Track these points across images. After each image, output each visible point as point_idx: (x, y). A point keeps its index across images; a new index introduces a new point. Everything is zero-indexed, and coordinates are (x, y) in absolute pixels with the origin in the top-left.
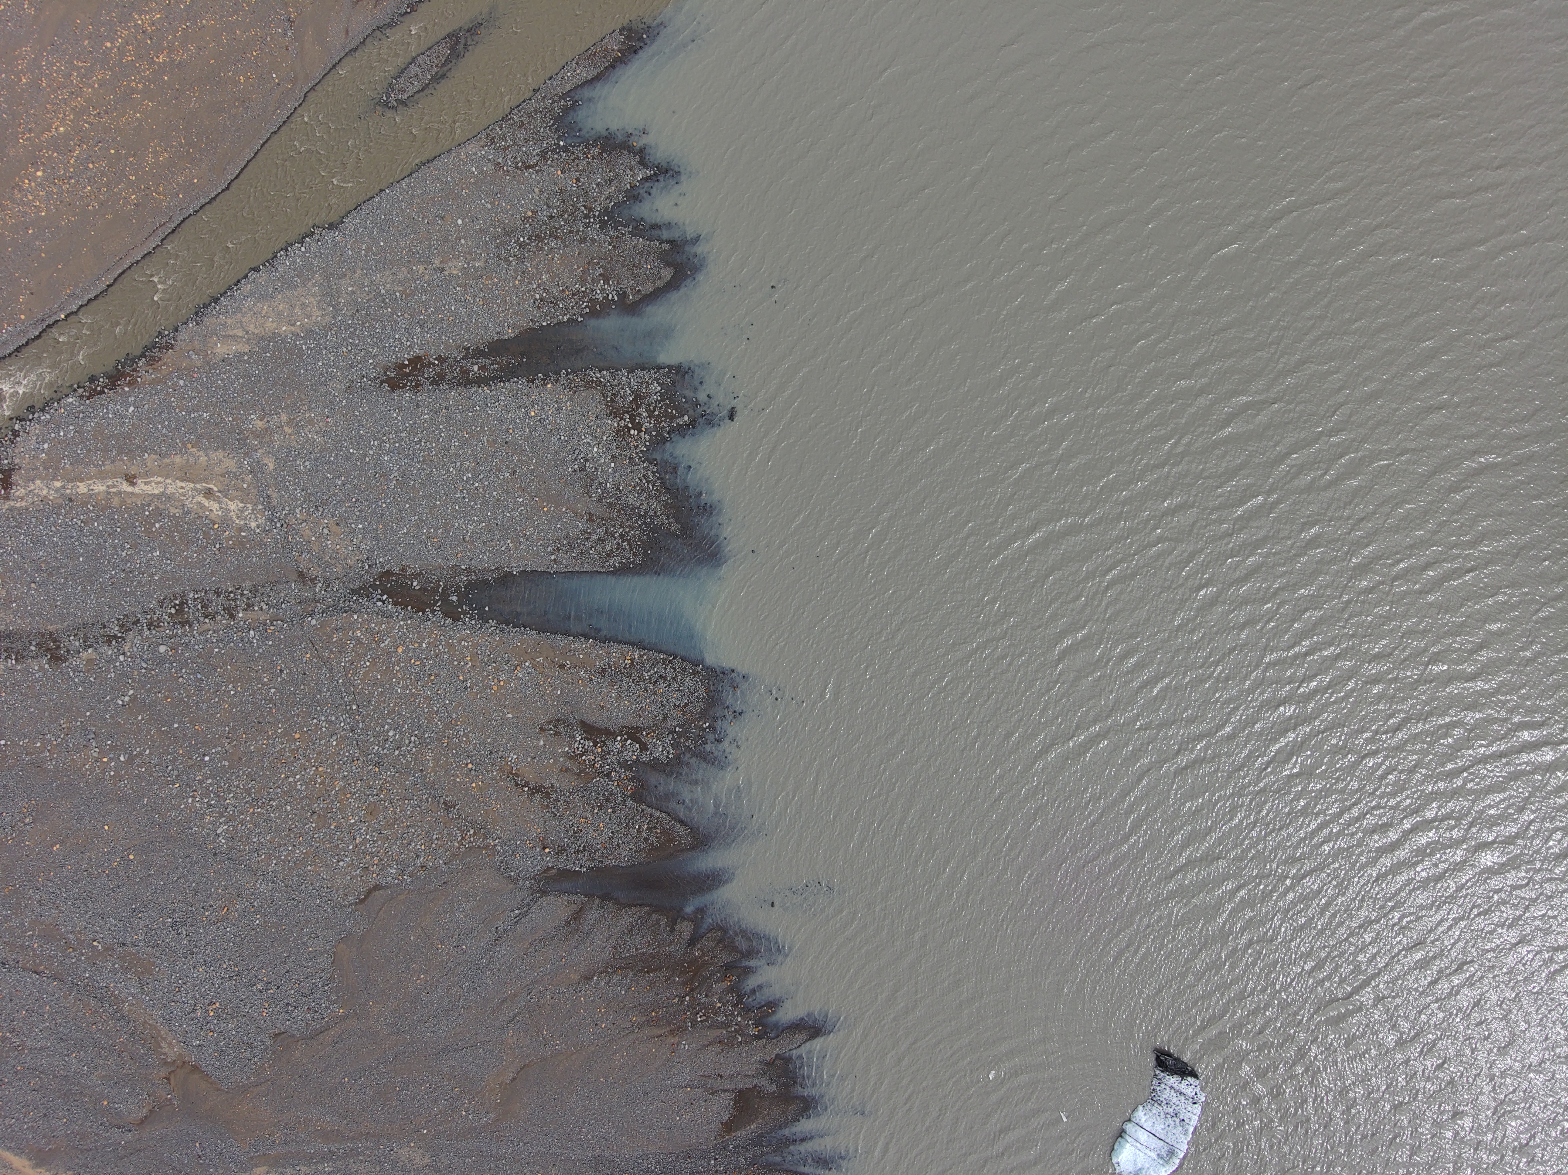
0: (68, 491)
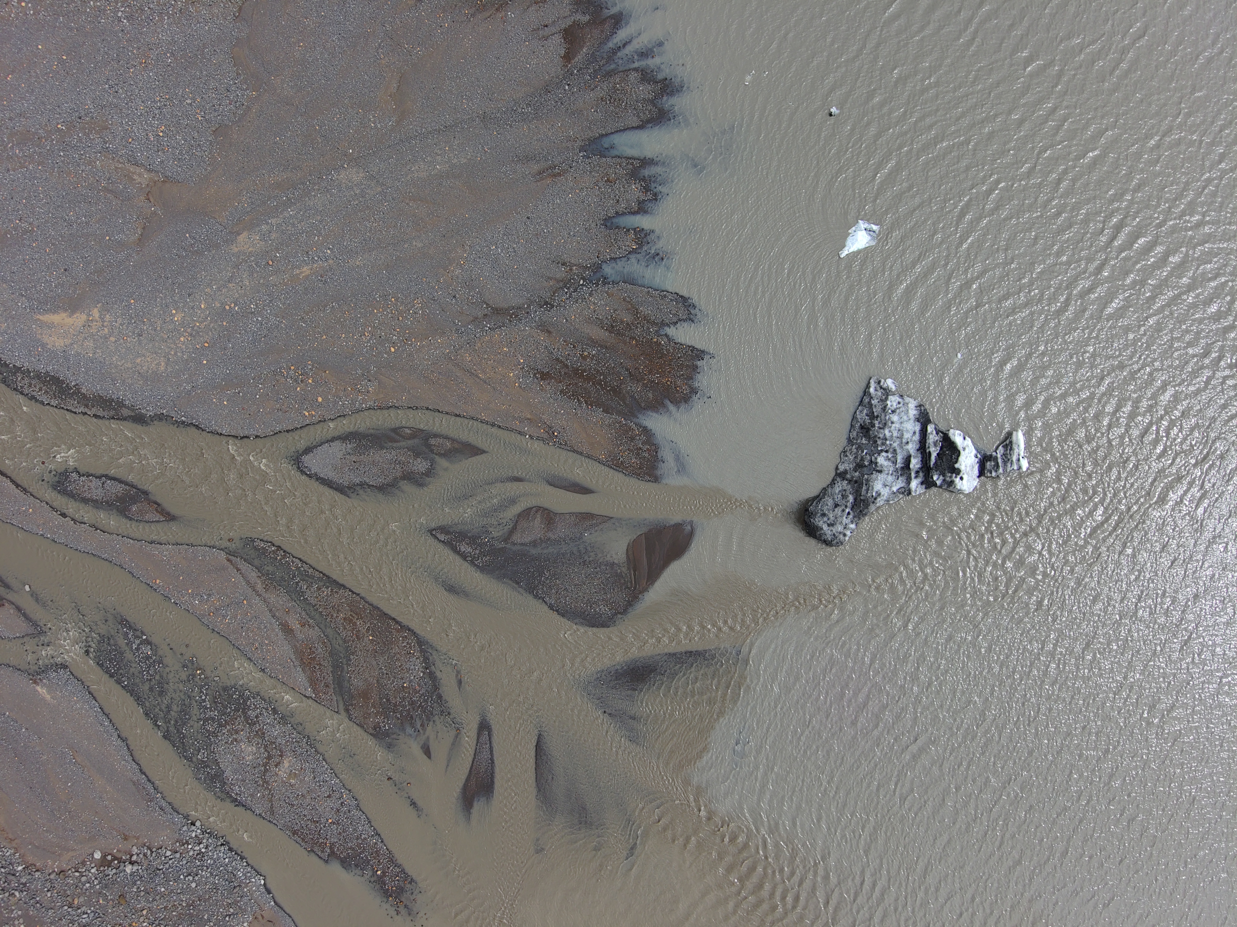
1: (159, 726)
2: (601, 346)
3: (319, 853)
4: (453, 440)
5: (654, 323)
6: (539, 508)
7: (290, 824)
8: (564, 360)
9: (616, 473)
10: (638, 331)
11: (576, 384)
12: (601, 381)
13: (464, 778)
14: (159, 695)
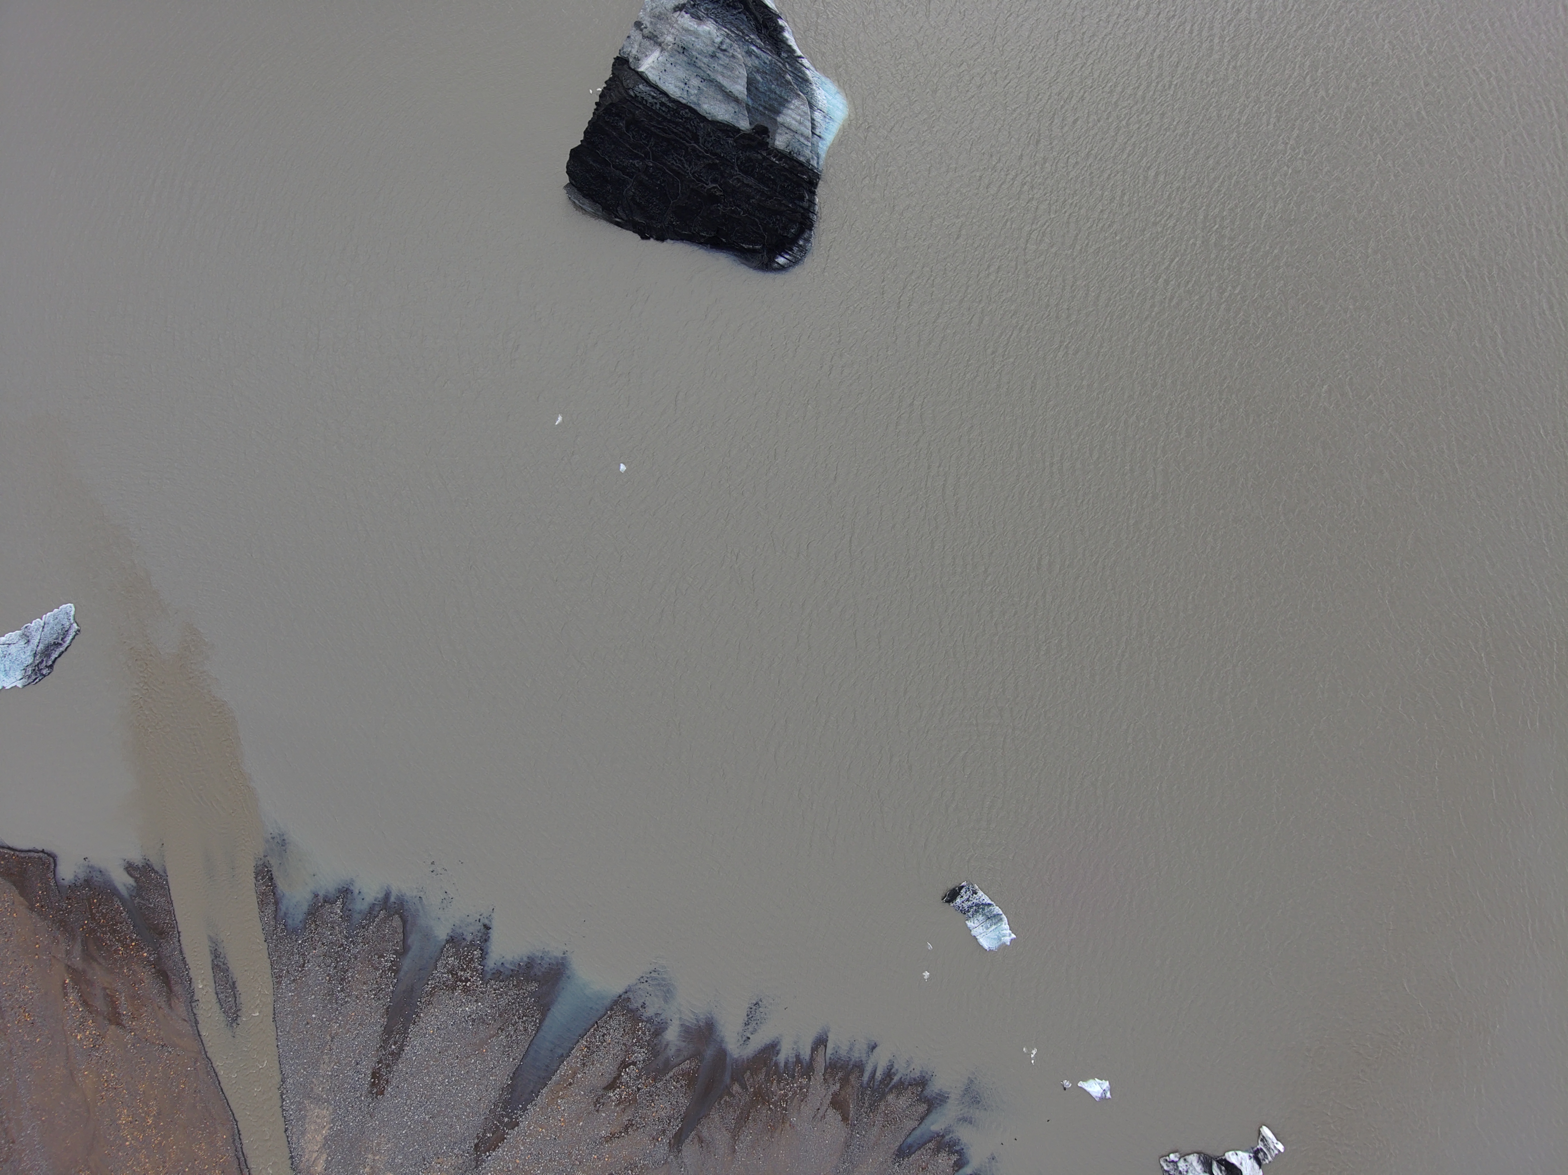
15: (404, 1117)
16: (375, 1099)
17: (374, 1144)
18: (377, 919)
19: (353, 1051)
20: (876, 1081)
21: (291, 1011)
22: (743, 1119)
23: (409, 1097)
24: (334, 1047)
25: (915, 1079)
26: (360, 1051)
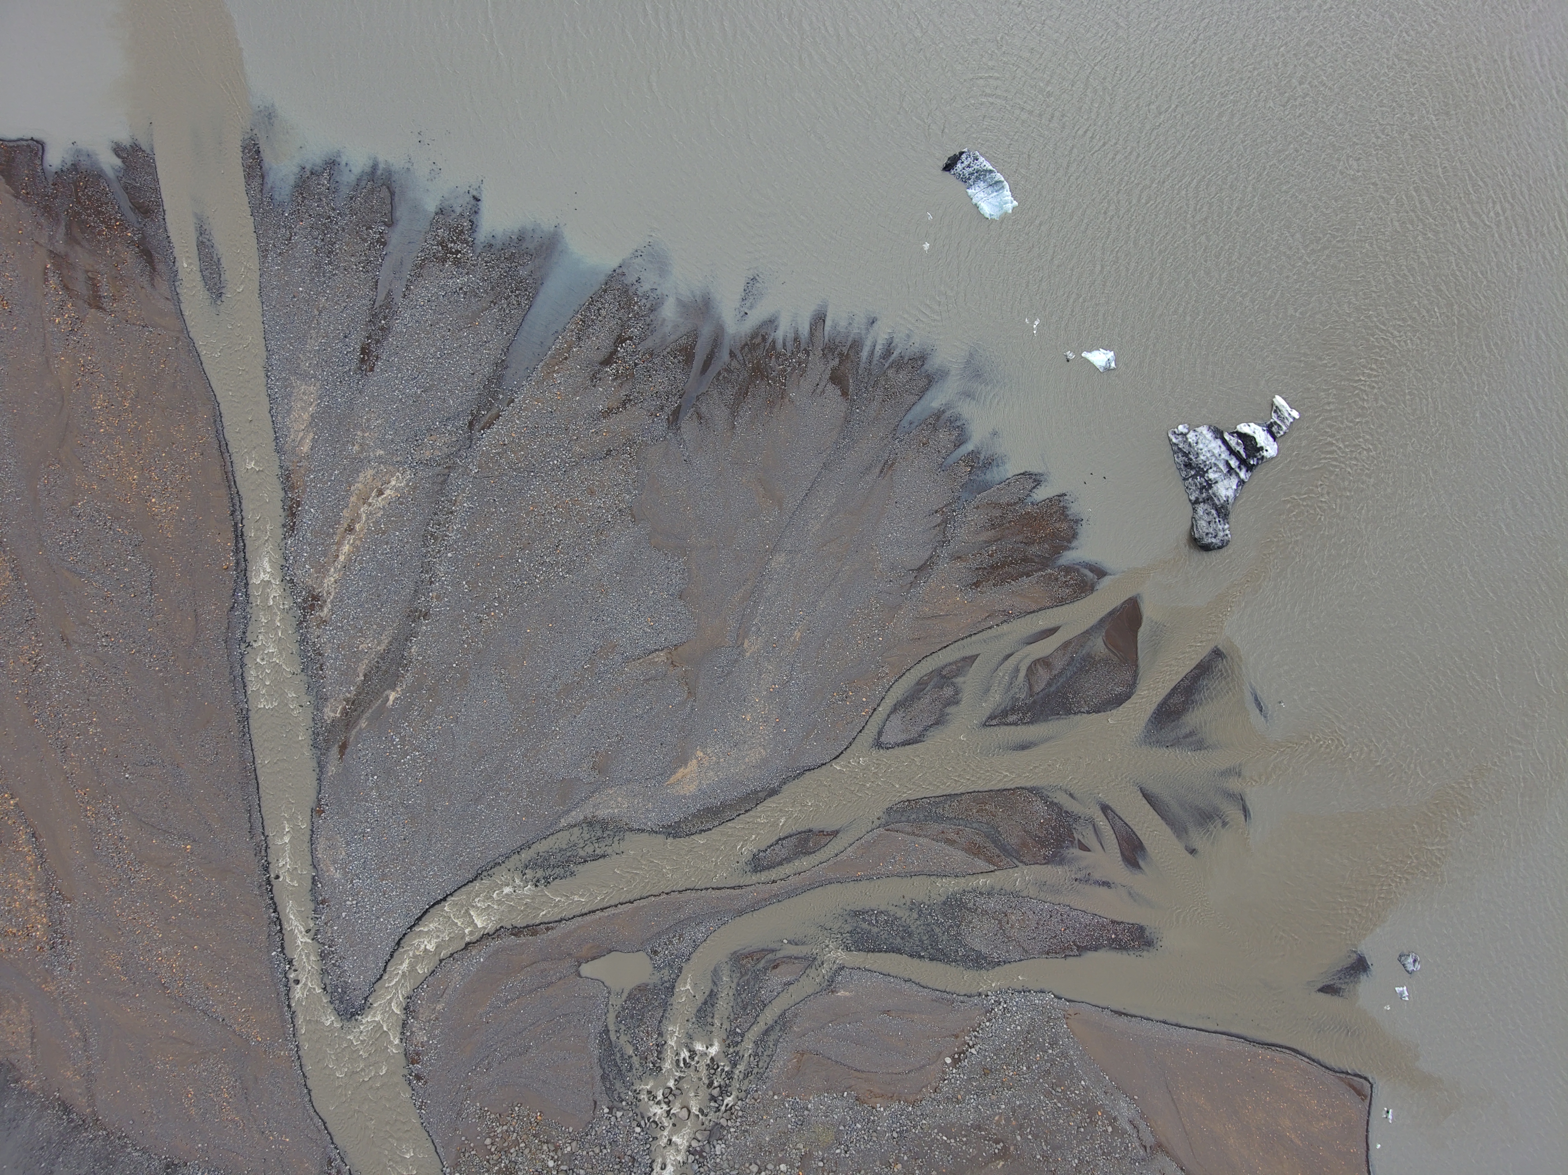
0: (339, 566)
1: (923, 957)
2: (995, 541)
3: (1071, 953)
4: (955, 663)
5: (1015, 504)
6: (1035, 662)
7: (1041, 950)
8: (980, 566)
9: (1063, 607)
10: (1010, 516)
11: (999, 574)
12: (1011, 561)
13: (1117, 846)
14: (910, 938)
15: (394, 391)
16: (365, 377)
17: (364, 421)
18: (364, 190)
19: (341, 324)
20: (875, 356)
21: (277, 285)
22: (743, 393)
23: (399, 370)
24: (322, 322)
25: (915, 353)
26: (348, 324)
